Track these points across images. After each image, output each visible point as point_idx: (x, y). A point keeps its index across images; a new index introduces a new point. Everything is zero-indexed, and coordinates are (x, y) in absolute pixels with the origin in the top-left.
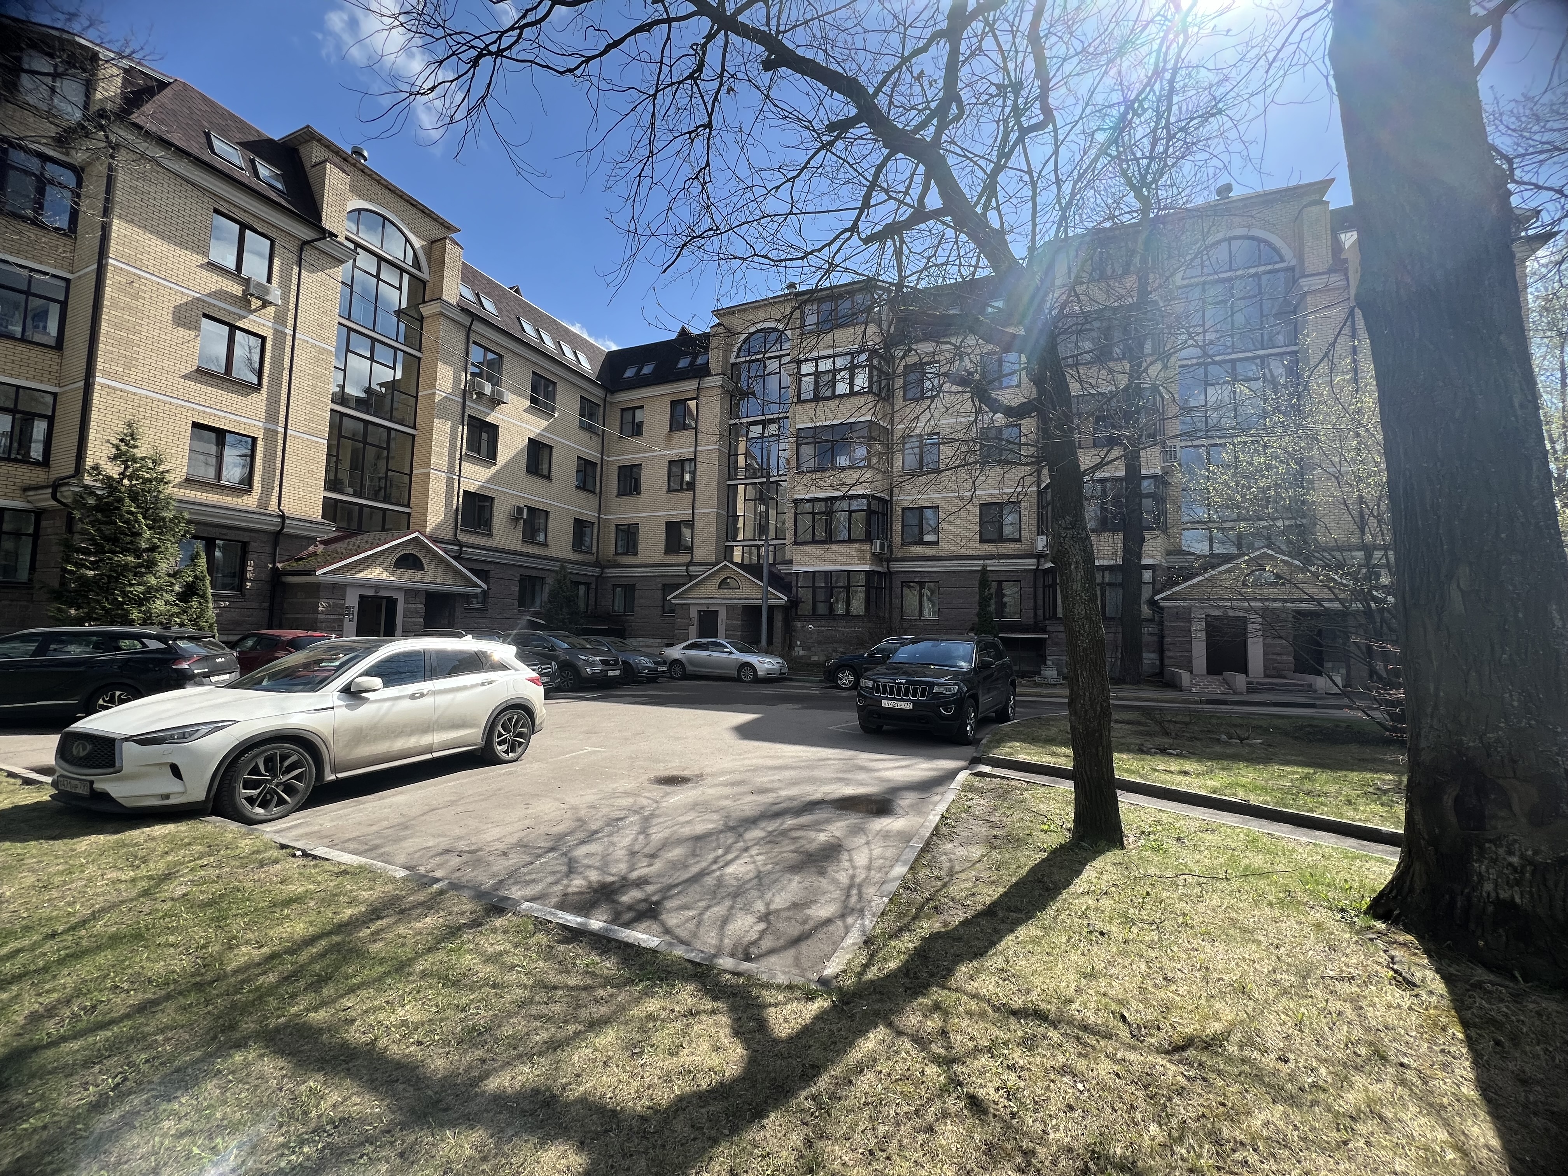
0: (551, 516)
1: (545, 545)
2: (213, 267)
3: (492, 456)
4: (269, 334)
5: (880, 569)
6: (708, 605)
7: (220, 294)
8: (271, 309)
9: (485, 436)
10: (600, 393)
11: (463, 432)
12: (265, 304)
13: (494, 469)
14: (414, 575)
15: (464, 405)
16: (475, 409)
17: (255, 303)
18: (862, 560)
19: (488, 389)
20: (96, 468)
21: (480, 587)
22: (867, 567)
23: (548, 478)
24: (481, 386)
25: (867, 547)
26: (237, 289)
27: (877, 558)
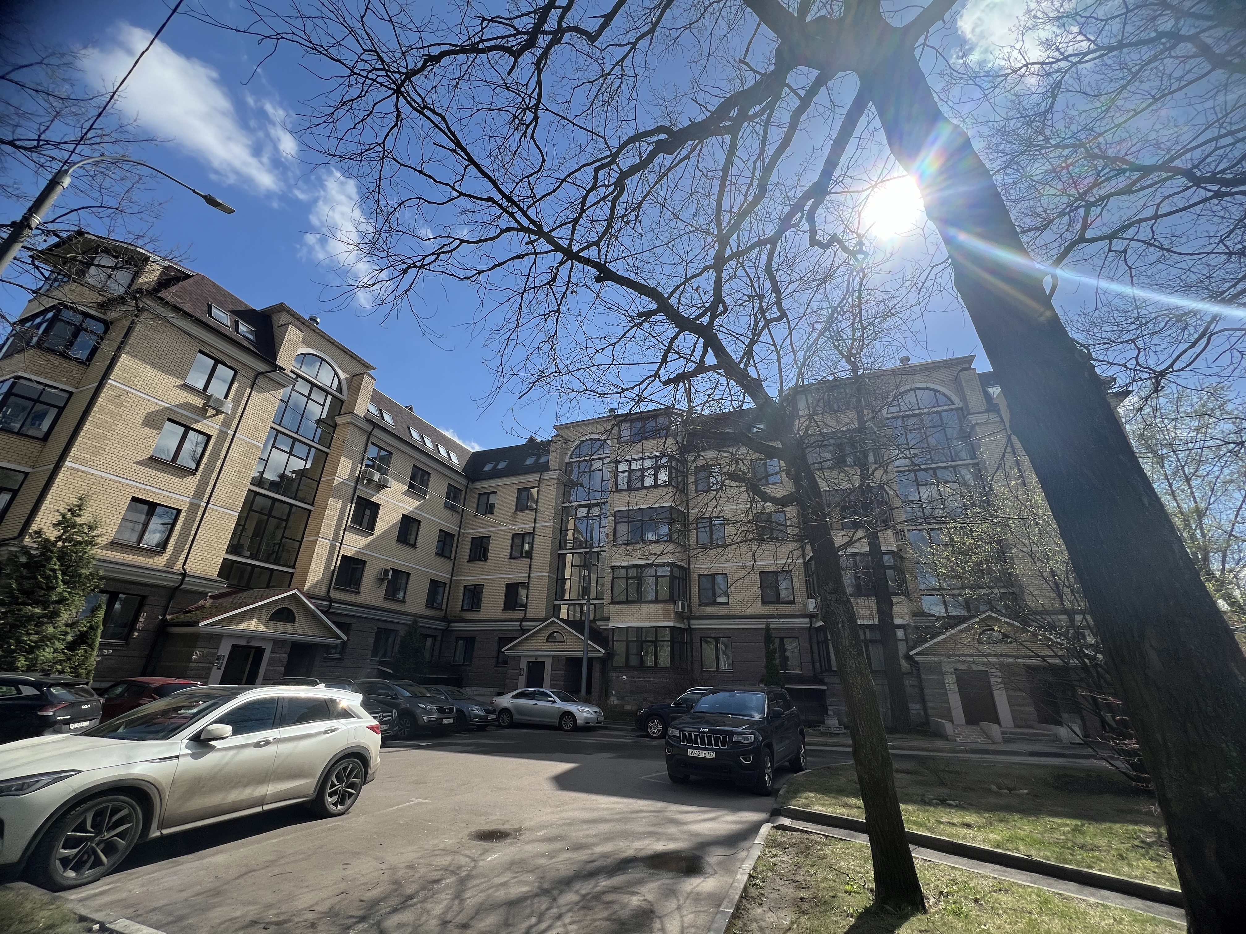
0: (411, 577)
1: (403, 602)
2: (187, 387)
3: (371, 527)
4: (215, 434)
5: (682, 626)
6: (536, 657)
7: (186, 406)
8: (221, 417)
9: (368, 512)
10: (464, 481)
11: (351, 509)
12: (218, 412)
13: (371, 538)
14: (286, 627)
15: (355, 488)
16: (363, 491)
17: (211, 412)
18: (667, 618)
19: (376, 477)
20: (39, 533)
21: (340, 638)
22: (671, 624)
23: (414, 546)
24: (372, 474)
25: (671, 607)
27: (679, 616)
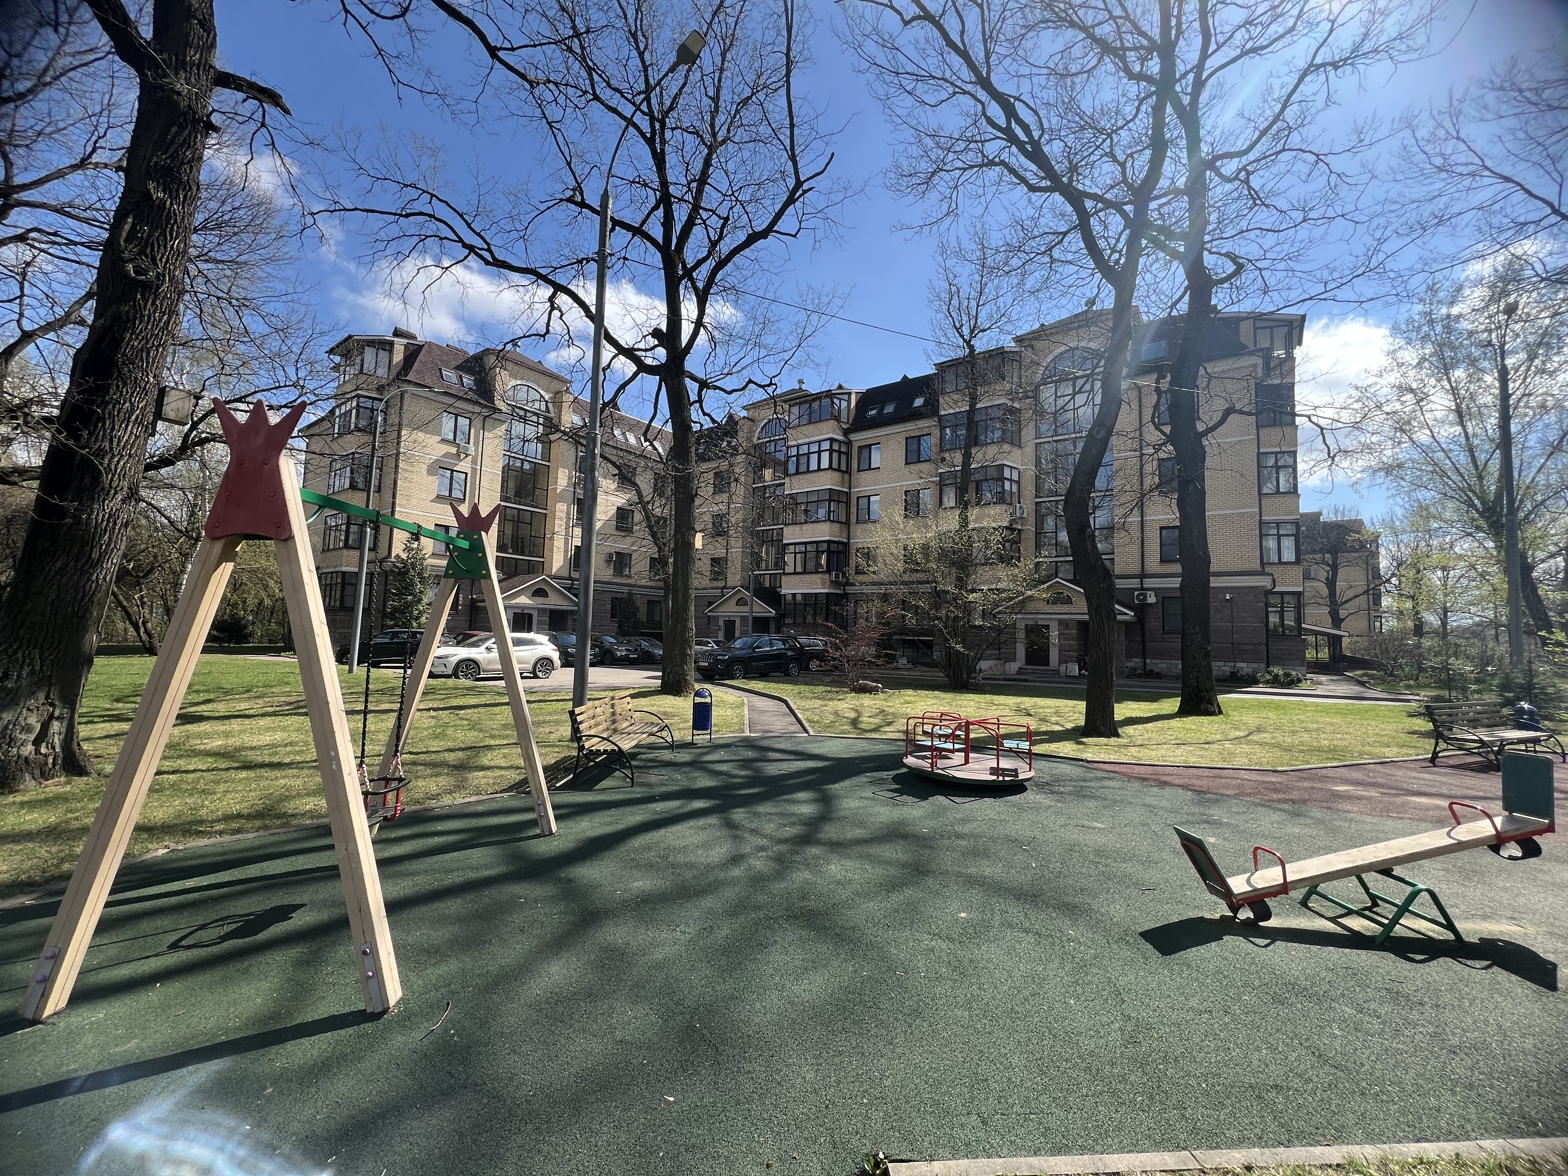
0: (633, 557)
1: (629, 577)
2: (444, 441)
4: (469, 472)
5: (839, 592)
6: (729, 617)
7: (447, 455)
8: (470, 458)
11: (574, 509)
12: (467, 455)
14: (541, 600)
15: (575, 492)
17: (463, 456)
18: (823, 585)
20: (398, 556)
22: (826, 591)
23: (630, 531)
25: (827, 576)
26: (454, 450)
27: (835, 583)
